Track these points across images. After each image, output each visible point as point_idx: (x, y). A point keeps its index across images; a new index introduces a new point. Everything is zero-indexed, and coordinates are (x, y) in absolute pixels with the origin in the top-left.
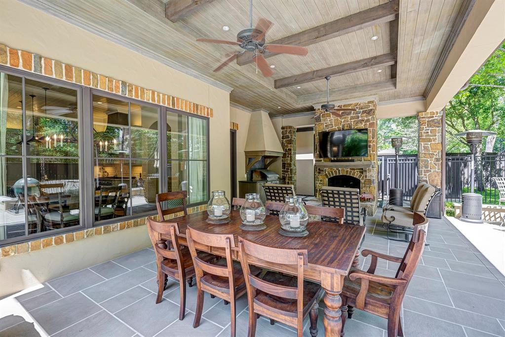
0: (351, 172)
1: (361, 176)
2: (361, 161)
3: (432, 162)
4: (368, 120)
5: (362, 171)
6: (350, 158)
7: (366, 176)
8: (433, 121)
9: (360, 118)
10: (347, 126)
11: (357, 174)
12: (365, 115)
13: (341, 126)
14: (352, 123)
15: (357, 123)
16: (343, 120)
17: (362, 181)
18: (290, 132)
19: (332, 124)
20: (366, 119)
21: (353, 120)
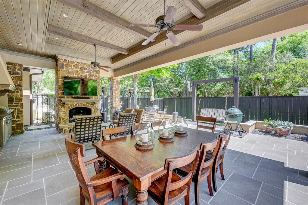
0: (86, 105)
1: (92, 107)
2: (92, 98)
3: (117, 99)
4: (96, 76)
5: (94, 104)
6: (86, 96)
7: (95, 107)
8: (118, 82)
9: (92, 74)
10: (84, 76)
11: (90, 106)
12: (94, 72)
13: (80, 76)
14: (87, 75)
15: (90, 76)
16: (81, 72)
17: (93, 110)
18: (20, 69)
19: (73, 73)
20: (95, 74)
21: (88, 74)
